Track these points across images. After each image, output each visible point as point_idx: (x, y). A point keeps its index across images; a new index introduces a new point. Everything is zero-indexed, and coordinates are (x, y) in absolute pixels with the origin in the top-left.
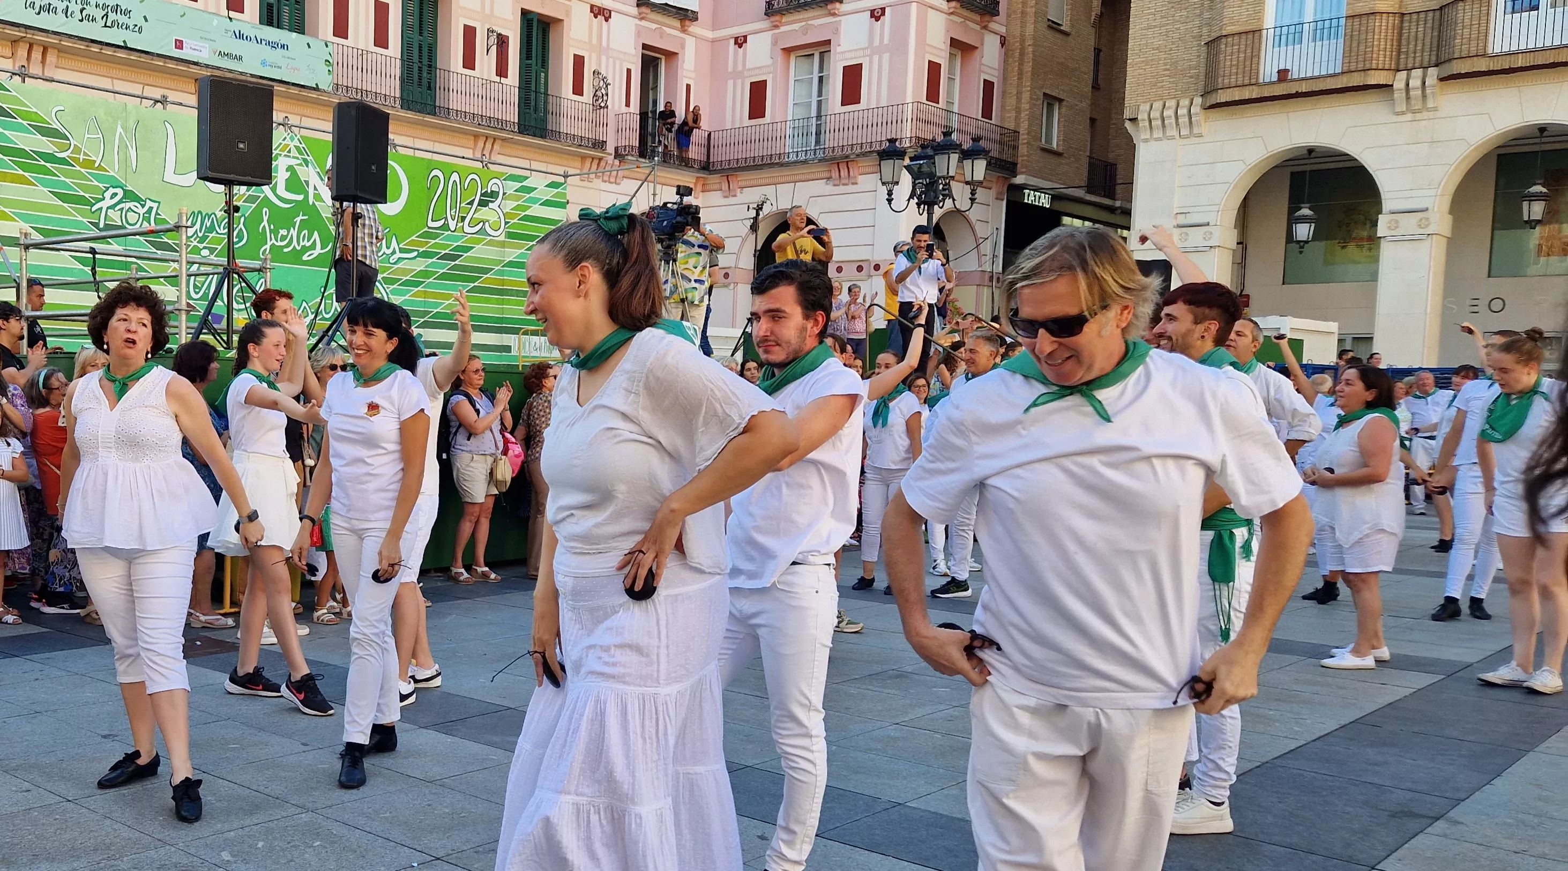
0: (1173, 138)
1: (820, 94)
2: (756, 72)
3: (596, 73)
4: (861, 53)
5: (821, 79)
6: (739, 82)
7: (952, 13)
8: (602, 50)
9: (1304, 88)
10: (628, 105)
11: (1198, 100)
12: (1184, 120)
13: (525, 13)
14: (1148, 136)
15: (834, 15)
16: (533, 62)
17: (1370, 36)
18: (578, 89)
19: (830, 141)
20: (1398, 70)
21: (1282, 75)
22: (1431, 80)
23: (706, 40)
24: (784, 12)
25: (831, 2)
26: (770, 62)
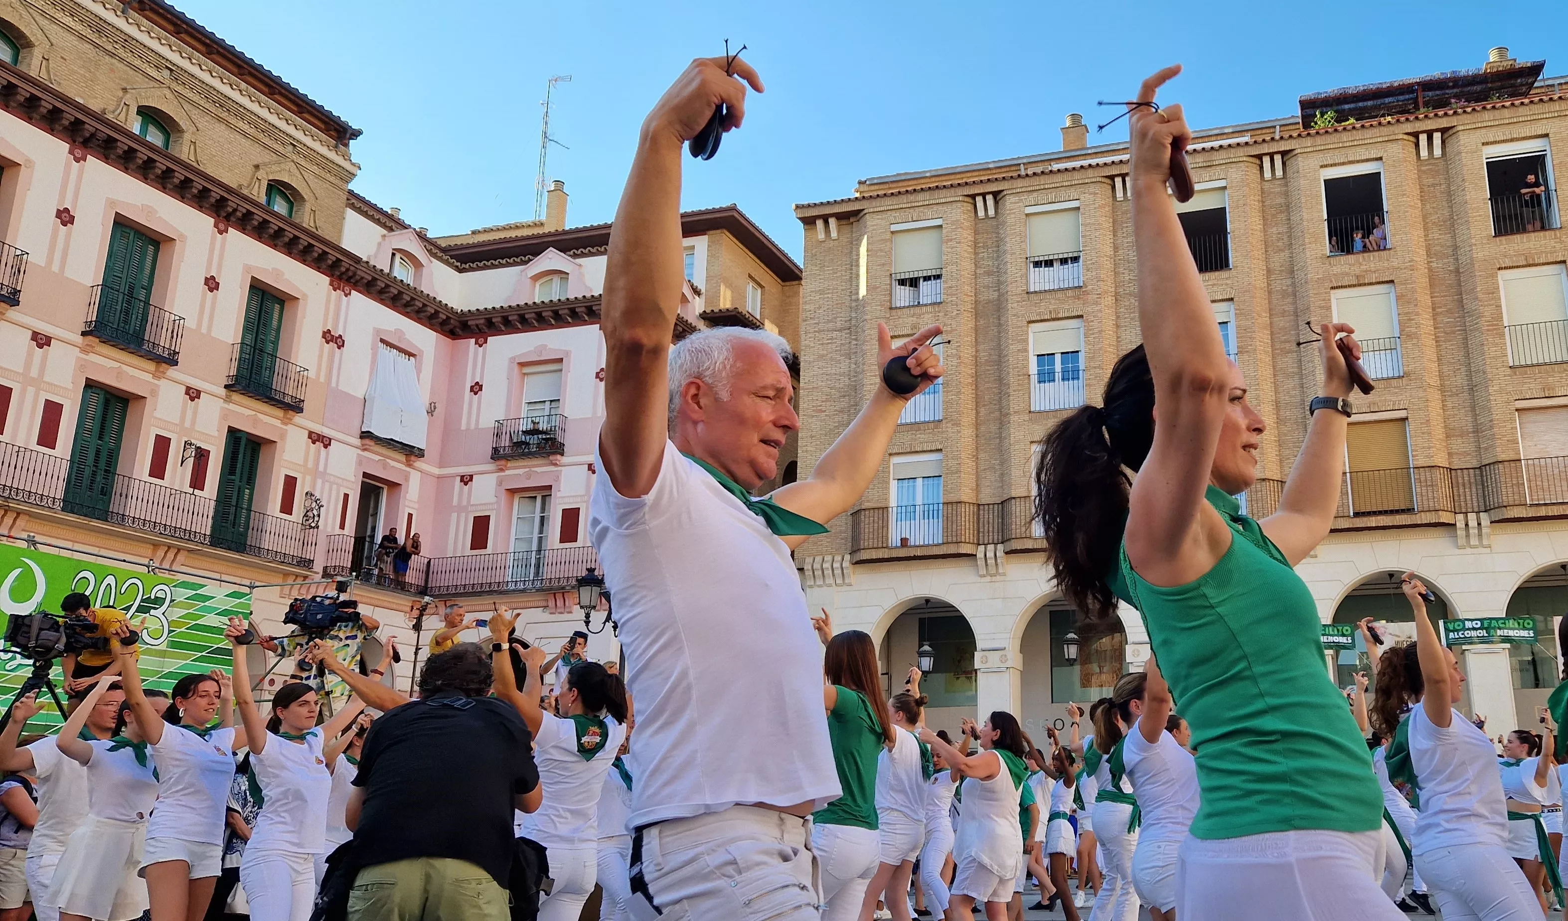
0: (830, 586)
1: (541, 532)
2: (480, 508)
3: (309, 495)
4: (578, 499)
5: (542, 519)
6: (463, 515)
8: (316, 473)
9: (920, 553)
10: (342, 526)
11: (847, 557)
12: (838, 572)
13: (232, 431)
14: (812, 583)
15: (555, 465)
16: (237, 478)
17: (959, 518)
18: (287, 507)
19: (547, 572)
20: (979, 544)
21: (904, 542)
22: (1000, 553)
23: (432, 475)
24: (510, 458)
25: (554, 454)
26: (494, 500)
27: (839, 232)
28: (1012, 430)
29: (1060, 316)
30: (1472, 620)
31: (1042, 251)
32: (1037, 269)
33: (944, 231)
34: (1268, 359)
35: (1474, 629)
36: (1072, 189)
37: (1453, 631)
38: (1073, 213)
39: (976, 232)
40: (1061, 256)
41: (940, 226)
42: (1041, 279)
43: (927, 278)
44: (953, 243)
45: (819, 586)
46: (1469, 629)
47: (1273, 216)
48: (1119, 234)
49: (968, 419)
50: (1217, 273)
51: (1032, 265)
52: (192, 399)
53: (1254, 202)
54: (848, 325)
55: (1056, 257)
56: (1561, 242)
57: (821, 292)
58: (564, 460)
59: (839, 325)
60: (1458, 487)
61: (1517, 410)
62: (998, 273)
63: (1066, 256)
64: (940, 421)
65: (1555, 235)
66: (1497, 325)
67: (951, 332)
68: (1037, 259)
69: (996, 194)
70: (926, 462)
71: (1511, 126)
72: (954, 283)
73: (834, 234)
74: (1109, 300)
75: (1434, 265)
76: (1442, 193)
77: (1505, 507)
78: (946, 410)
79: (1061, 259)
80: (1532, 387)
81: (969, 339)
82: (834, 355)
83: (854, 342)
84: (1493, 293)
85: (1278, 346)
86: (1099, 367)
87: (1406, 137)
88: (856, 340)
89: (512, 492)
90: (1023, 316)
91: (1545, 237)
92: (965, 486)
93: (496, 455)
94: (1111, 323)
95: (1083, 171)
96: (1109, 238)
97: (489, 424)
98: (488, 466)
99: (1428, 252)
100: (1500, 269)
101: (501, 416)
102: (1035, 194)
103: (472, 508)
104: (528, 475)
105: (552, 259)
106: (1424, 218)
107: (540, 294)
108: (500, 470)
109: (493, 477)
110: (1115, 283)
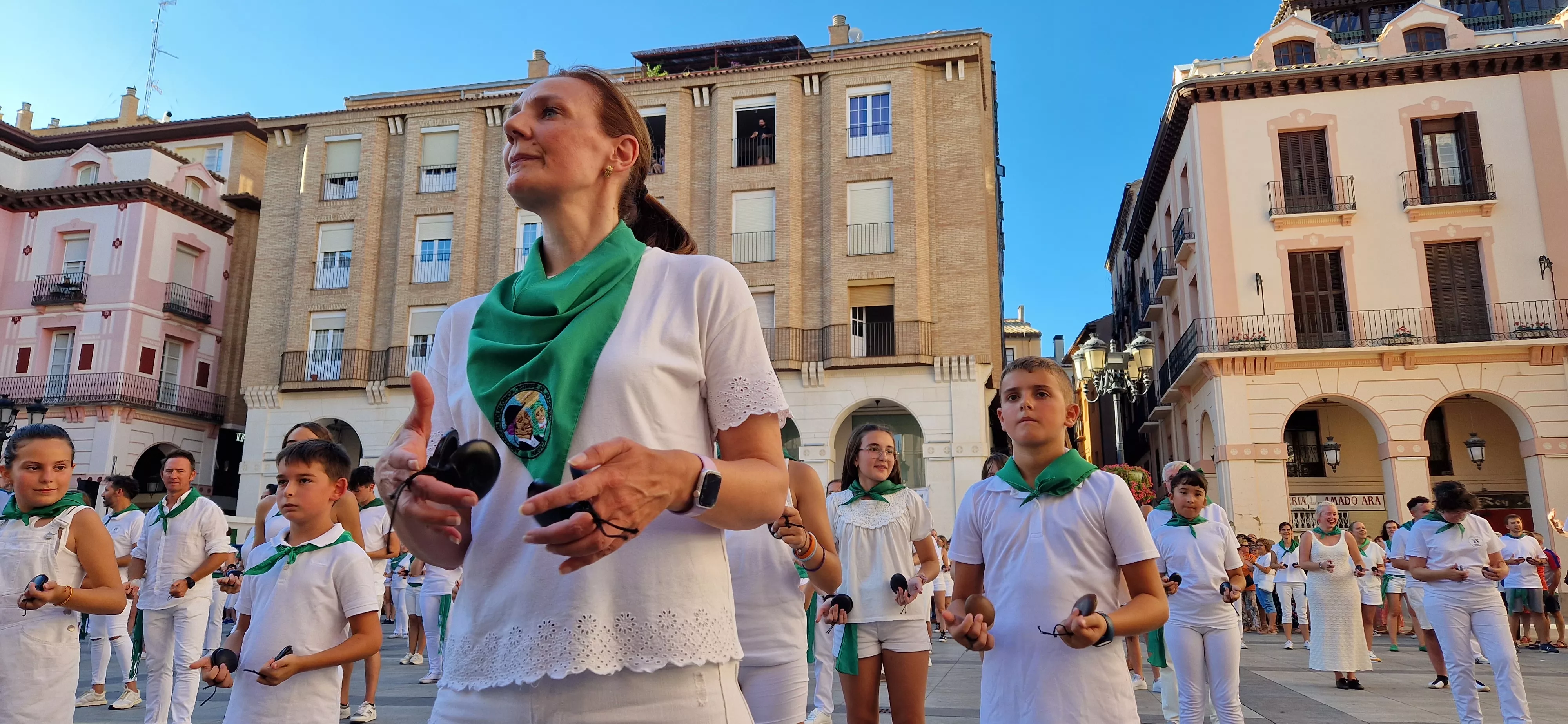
0: (265, 408)
1: (70, 361)
4: (94, 338)
5: (69, 351)
7: (167, 319)
9: (323, 385)
15: (79, 311)
17: (353, 361)
20: (370, 381)
21: (314, 378)
22: (382, 388)
24: (45, 304)
25: (77, 302)
26: (34, 336)
27: (293, 140)
28: (396, 297)
29: (438, 212)
31: (430, 162)
32: (428, 175)
33: (362, 143)
36: (455, 116)
38: (454, 135)
39: (388, 145)
40: (446, 167)
41: (360, 140)
42: (430, 183)
43: (351, 179)
44: (367, 153)
45: (257, 408)
48: (489, 152)
49: (368, 287)
51: (425, 172)
54: (293, 212)
55: (442, 167)
56: (774, 174)
57: (276, 186)
58: (85, 307)
59: (287, 211)
62: (399, 177)
63: (449, 166)
64: (346, 288)
66: (725, 233)
67: (360, 221)
68: (429, 168)
69: (403, 117)
70: (332, 320)
71: (752, 86)
72: (366, 183)
73: (288, 142)
74: (475, 201)
75: (696, 186)
76: (707, 132)
78: (351, 280)
79: (447, 169)
81: (375, 226)
82: (281, 235)
83: (295, 225)
84: (726, 209)
86: (461, 252)
87: (683, 90)
88: (296, 224)
89: (50, 330)
90: (412, 210)
91: (764, 169)
92: (360, 337)
93: (37, 302)
94: (474, 219)
95: (462, 103)
96: (479, 155)
97: (32, 278)
98: (33, 310)
99: (693, 176)
100: (733, 191)
101: (43, 272)
102: (428, 118)
103: (17, 342)
104: (60, 318)
105: (89, 152)
106: (693, 151)
107: (81, 179)
108: (41, 313)
109: (35, 318)
110: (482, 188)
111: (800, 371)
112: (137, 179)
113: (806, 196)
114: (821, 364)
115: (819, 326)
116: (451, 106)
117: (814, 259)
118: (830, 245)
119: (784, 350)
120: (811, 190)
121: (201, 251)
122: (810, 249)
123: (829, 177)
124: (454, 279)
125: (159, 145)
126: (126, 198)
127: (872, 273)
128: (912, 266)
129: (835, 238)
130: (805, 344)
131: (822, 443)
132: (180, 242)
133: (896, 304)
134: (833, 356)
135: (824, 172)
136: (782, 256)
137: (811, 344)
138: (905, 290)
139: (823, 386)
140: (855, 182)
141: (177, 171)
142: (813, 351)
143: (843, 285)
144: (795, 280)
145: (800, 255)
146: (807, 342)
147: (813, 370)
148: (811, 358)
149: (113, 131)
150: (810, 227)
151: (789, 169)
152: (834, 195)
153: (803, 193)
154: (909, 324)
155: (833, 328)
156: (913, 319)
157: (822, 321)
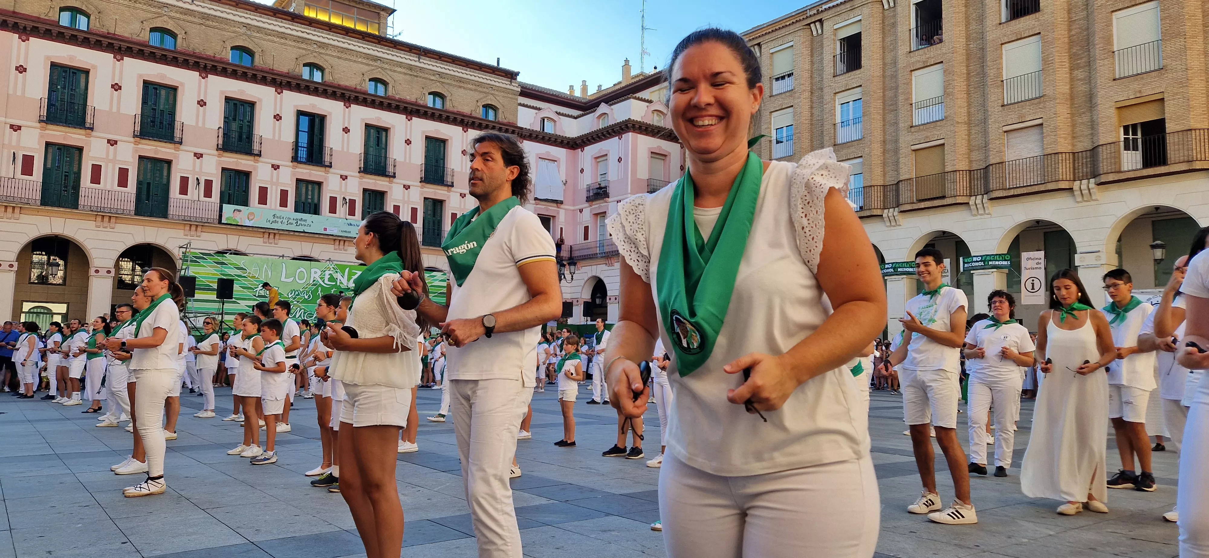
15: (607, 202)
19: (607, 249)
23: (571, 210)
24: (592, 201)
25: (605, 197)
26: (590, 219)
29: (783, 107)
30: (977, 256)
31: (778, 72)
32: (777, 82)
34: (879, 117)
35: (977, 261)
36: (790, 36)
37: (967, 263)
38: (791, 49)
40: (788, 73)
42: (778, 87)
46: (975, 262)
47: (889, 31)
48: (815, 55)
50: (854, 72)
51: (775, 80)
52: (463, 197)
53: (877, 25)
55: (785, 74)
56: (1040, 21)
58: (609, 200)
60: (974, 180)
61: (1005, 132)
63: (790, 72)
65: (1036, 17)
66: (996, 81)
68: (777, 77)
69: (758, 45)
74: (807, 94)
75: (971, 46)
77: (992, 191)
79: (788, 75)
80: (1013, 117)
84: (997, 60)
85: (887, 108)
89: (596, 215)
90: (769, 109)
91: (1029, 19)
93: (589, 200)
94: (807, 107)
95: (794, 25)
96: (808, 58)
97: (585, 187)
98: (587, 205)
99: (968, 38)
100: (1002, 44)
101: (589, 182)
102: (774, 42)
103: (583, 223)
104: (599, 207)
105: (603, 108)
106: (967, 18)
107: (601, 125)
108: (591, 206)
109: (589, 209)
110: (811, 83)
111: (1072, 189)
112: (624, 120)
113: (1073, 33)
114: (1092, 181)
115: (1090, 148)
116: (787, 29)
117: (1082, 88)
118: (1096, 73)
119: (1053, 173)
120: (1078, 26)
121: (665, 156)
122: (1078, 80)
123: (1093, 12)
124: (796, 153)
125: (635, 95)
126: (621, 131)
127: (1140, 92)
128: (1182, 78)
129: (1100, 66)
130: (1076, 165)
131: (1097, 250)
132: (652, 152)
133: (1167, 116)
134: (1101, 172)
135: (1089, 7)
136: (1049, 91)
137: (1082, 163)
138: (1175, 102)
139: (1096, 200)
140: (1120, 10)
141: (646, 109)
142: (1085, 170)
143: (1110, 107)
144: (1063, 111)
145: (1068, 87)
146: (1078, 163)
147: (1084, 187)
148: (1083, 176)
149: (621, 89)
150: (1078, 59)
151: (1053, 13)
152: (1098, 27)
153: (1070, 30)
154: (1180, 133)
155: (1101, 147)
156: (1185, 128)
157: (1092, 142)
